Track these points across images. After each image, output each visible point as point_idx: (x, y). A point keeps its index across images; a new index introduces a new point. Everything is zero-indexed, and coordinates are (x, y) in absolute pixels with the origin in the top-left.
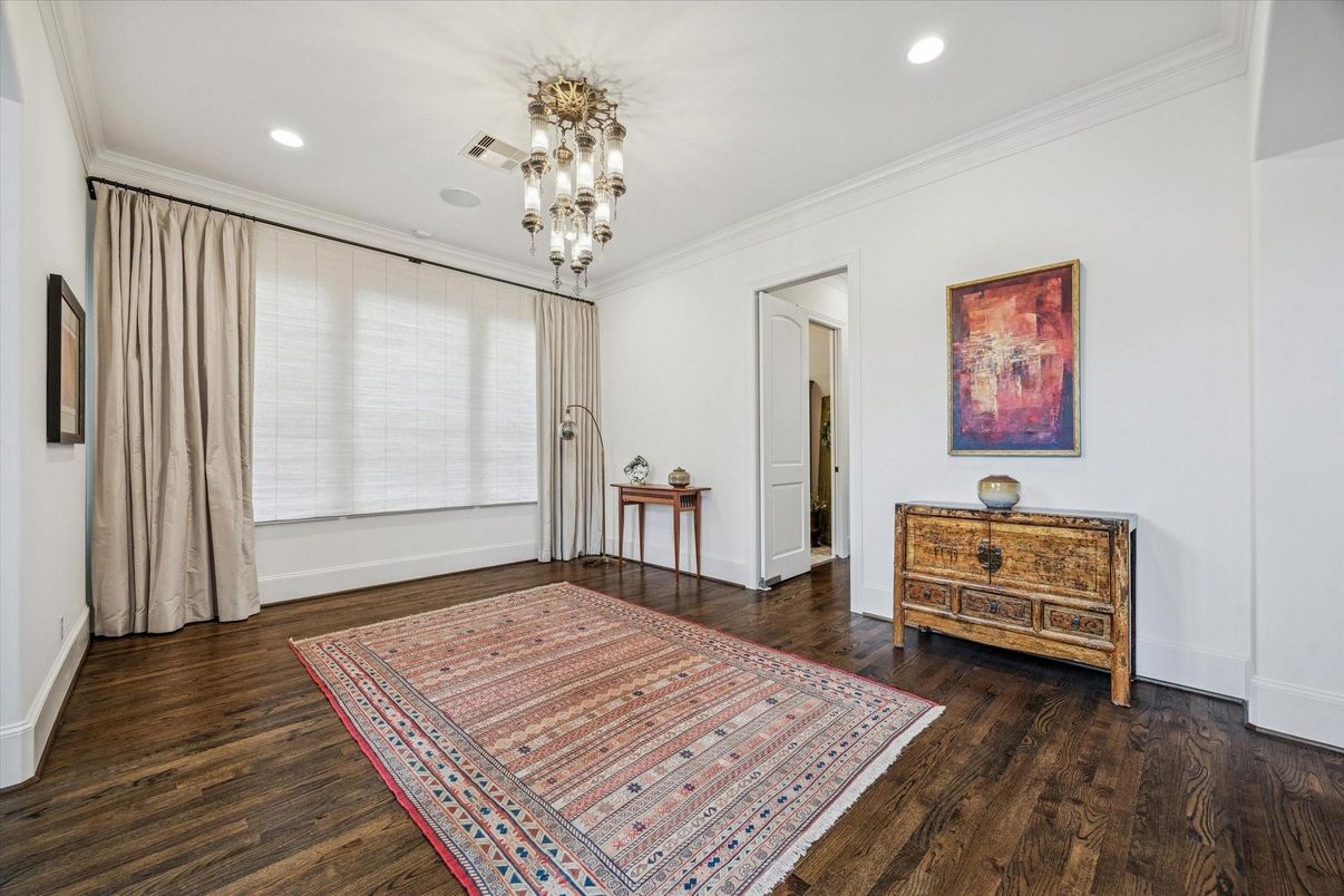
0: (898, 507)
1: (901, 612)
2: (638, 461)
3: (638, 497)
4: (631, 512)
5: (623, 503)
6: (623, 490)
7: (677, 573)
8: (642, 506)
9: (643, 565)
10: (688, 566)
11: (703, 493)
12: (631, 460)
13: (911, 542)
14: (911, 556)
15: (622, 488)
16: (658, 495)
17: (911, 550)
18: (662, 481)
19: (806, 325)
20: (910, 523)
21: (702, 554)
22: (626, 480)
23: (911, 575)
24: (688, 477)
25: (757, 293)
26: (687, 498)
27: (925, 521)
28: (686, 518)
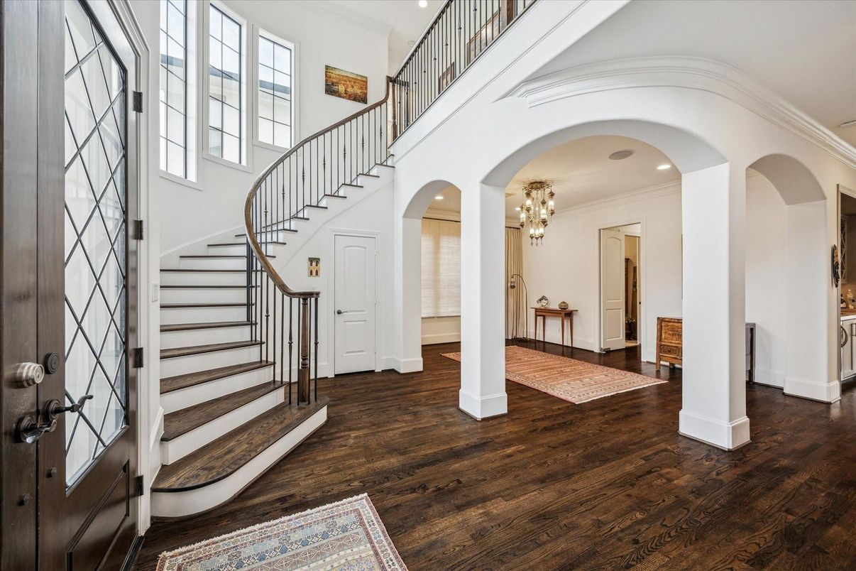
0: (658, 318)
1: (659, 358)
2: (543, 298)
3: (543, 313)
4: (540, 319)
5: (536, 316)
6: (536, 310)
7: (563, 346)
8: (544, 317)
9: (545, 342)
10: (567, 343)
11: (574, 312)
12: (540, 297)
13: (663, 331)
14: (663, 337)
15: (536, 309)
16: (553, 313)
17: (663, 334)
18: (555, 306)
19: (624, 238)
20: (663, 324)
21: (574, 338)
22: (538, 306)
23: (663, 343)
24: (567, 305)
25: (600, 230)
26: (566, 314)
27: (669, 324)
28: (567, 323)
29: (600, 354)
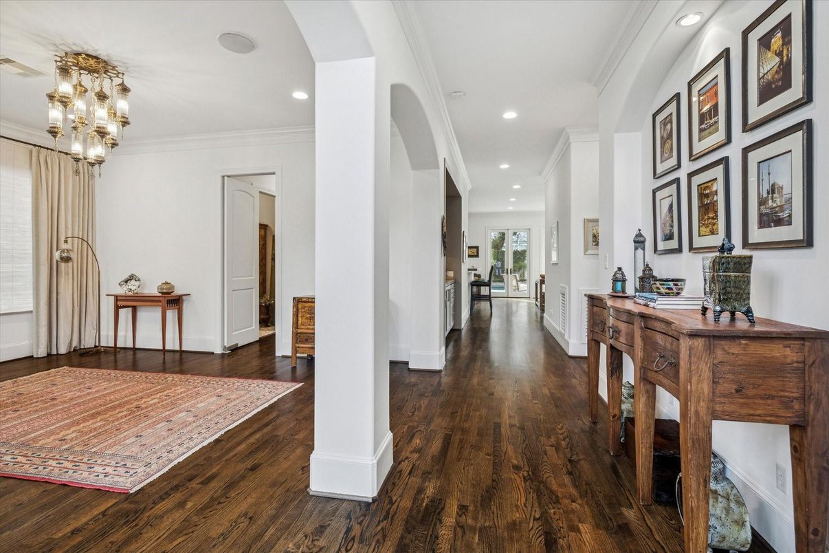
0: (294, 298)
1: (295, 350)
2: (132, 278)
3: (131, 303)
4: (125, 314)
5: (117, 308)
6: (117, 298)
7: (164, 351)
8: (134, 309)
9: (134, 350)
10: (172, 344)
11: (184, 298)
12: (126, 276)
13: (300, 315)
14: (300, 322)
15: (117, 296)
16: (149, 300)
17: (300, 319)
18: (152, 290)
19: (257, 196)
20: (300, 306)
21: (184, 336)
22: (122, 291)
23: (299, 331)
24: (173, 287)
25: (223, 177)
26: (172, 301)
27: (307, 305)
28: (171, 315)
29: (223, 355)
